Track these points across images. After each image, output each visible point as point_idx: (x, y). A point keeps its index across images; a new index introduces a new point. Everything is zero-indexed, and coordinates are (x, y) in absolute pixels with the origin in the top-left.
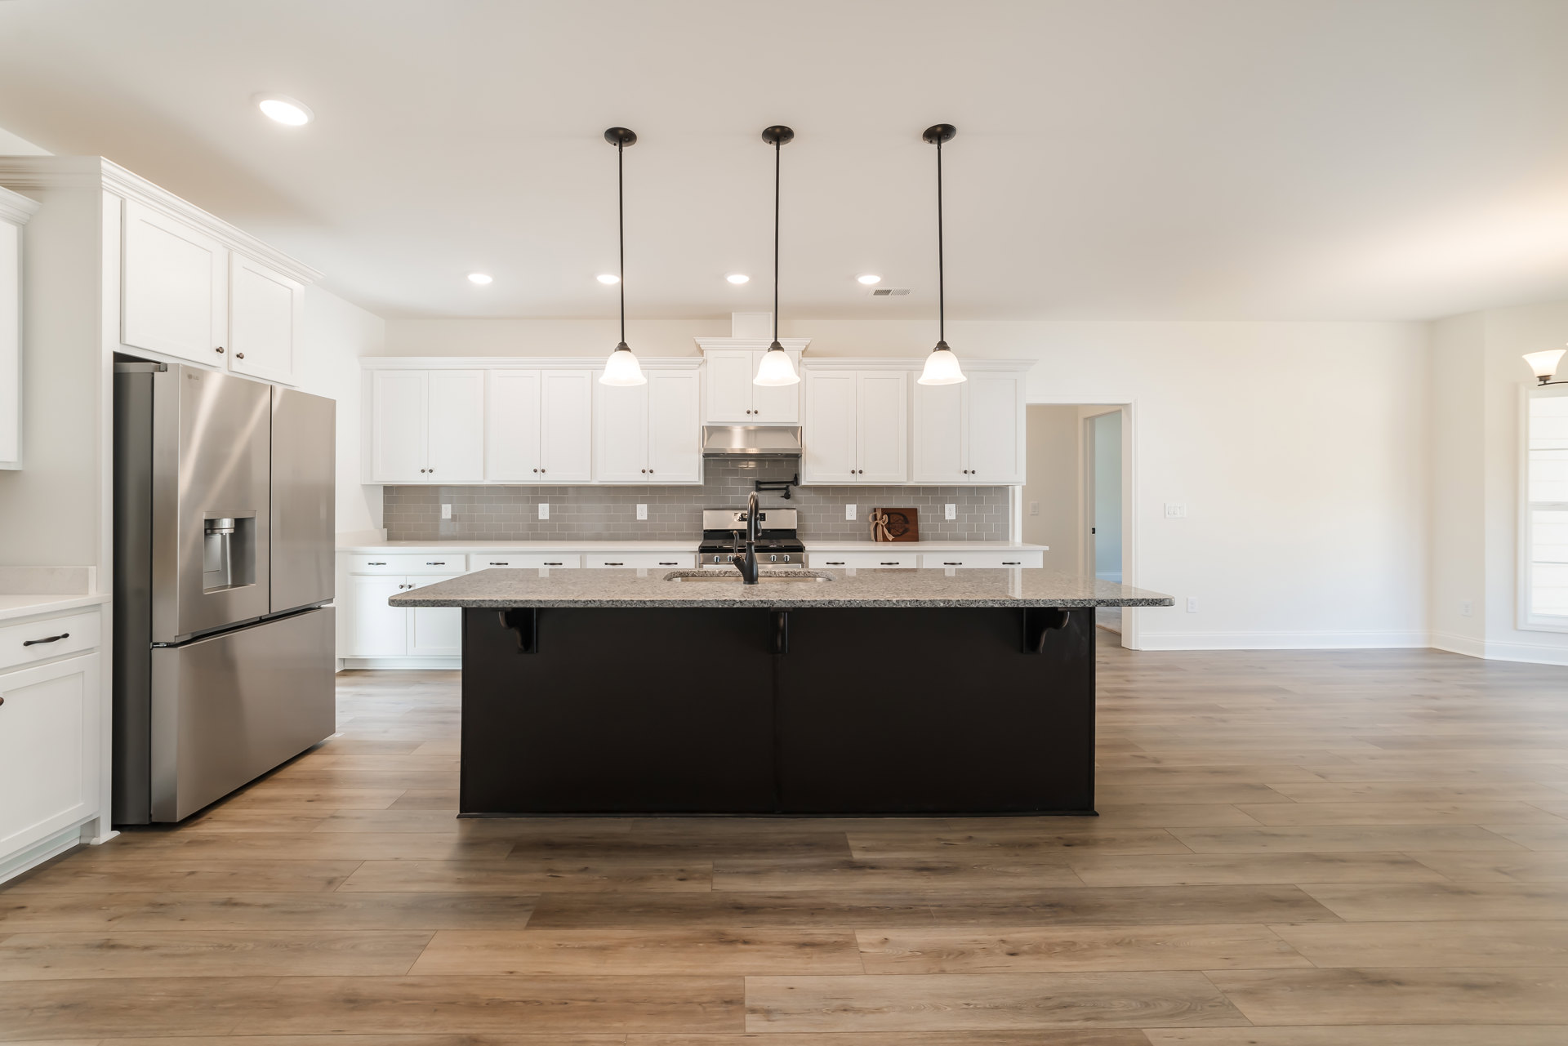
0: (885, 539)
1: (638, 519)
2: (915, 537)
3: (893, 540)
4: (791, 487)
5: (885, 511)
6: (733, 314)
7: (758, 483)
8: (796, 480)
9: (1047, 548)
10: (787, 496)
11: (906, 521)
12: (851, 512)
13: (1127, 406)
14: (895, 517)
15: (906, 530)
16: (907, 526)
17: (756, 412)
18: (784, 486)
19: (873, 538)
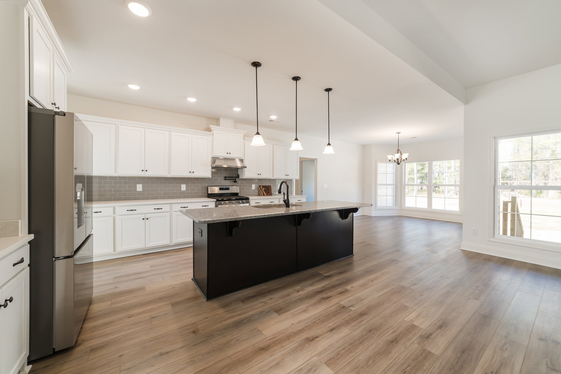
0: (264, 195)
1: (182, 190)
2: (271, 195)
3: (266, 195)
4: (237, 179)
5: (263, 187)
6: (221, 119)
7: (225, 177)
8: (238, 177)
9: (307, 196)
10: (235, 182)
11: (268, 189)
12: (254, 187)
13: (316, 159)
14: (266, 188)
15: (269, 192)
16: (269, 191)
17: (230, 153)
18: (235, 178)
19: (260, 195)
